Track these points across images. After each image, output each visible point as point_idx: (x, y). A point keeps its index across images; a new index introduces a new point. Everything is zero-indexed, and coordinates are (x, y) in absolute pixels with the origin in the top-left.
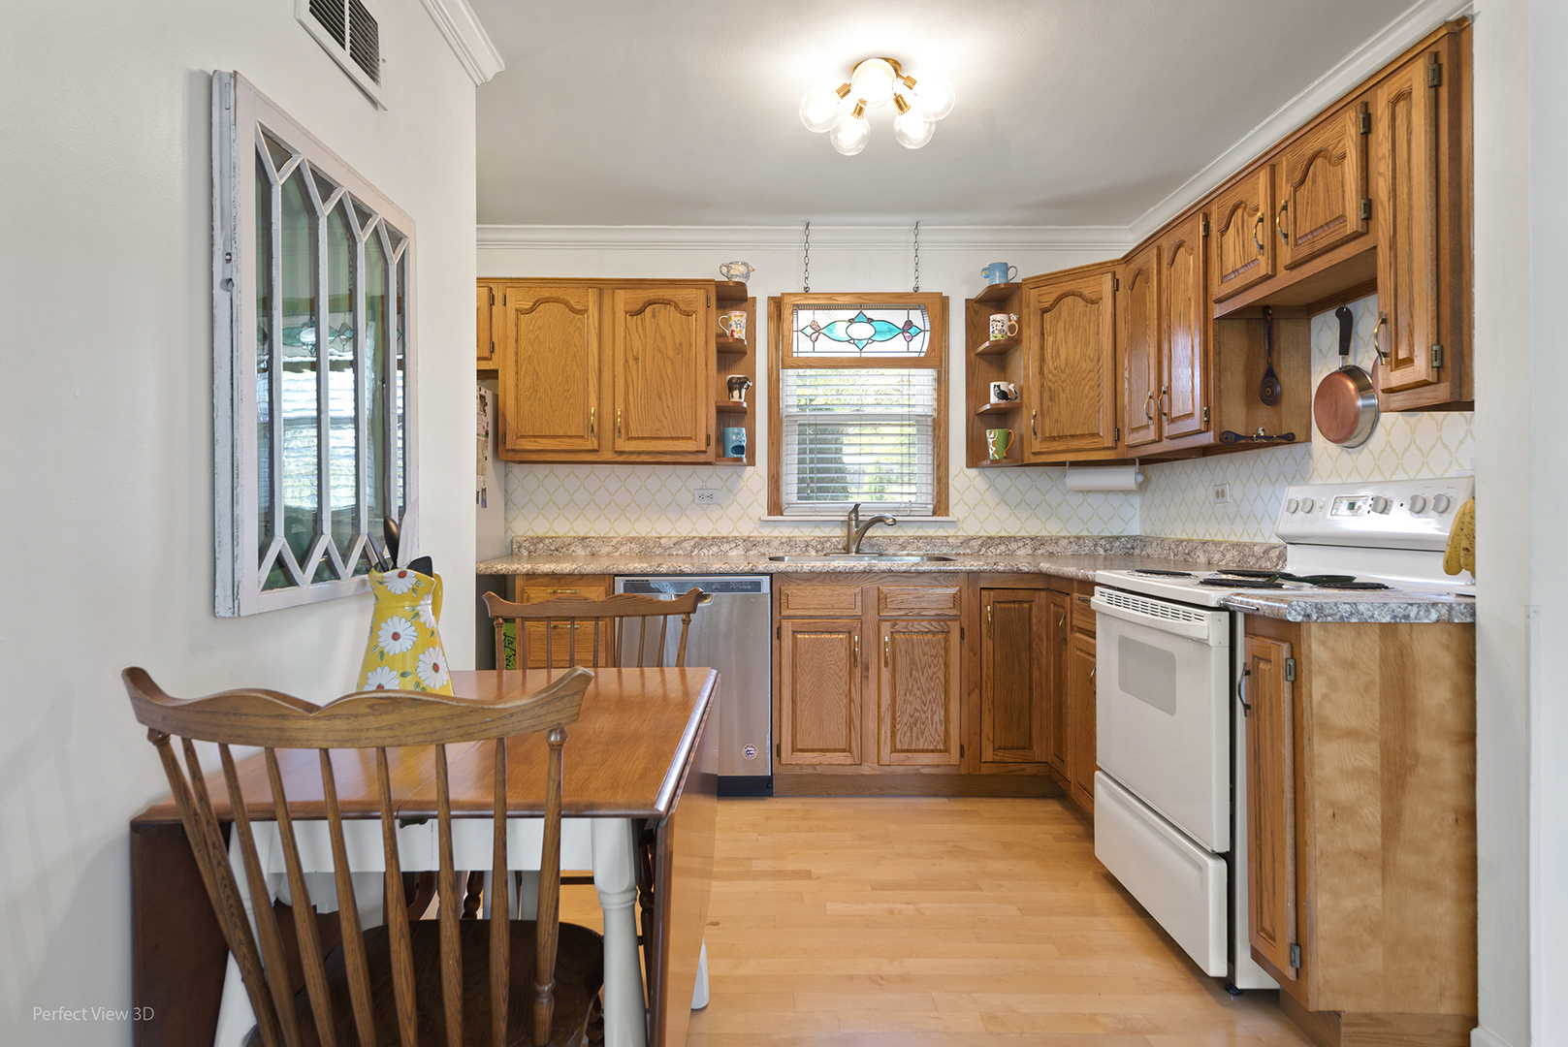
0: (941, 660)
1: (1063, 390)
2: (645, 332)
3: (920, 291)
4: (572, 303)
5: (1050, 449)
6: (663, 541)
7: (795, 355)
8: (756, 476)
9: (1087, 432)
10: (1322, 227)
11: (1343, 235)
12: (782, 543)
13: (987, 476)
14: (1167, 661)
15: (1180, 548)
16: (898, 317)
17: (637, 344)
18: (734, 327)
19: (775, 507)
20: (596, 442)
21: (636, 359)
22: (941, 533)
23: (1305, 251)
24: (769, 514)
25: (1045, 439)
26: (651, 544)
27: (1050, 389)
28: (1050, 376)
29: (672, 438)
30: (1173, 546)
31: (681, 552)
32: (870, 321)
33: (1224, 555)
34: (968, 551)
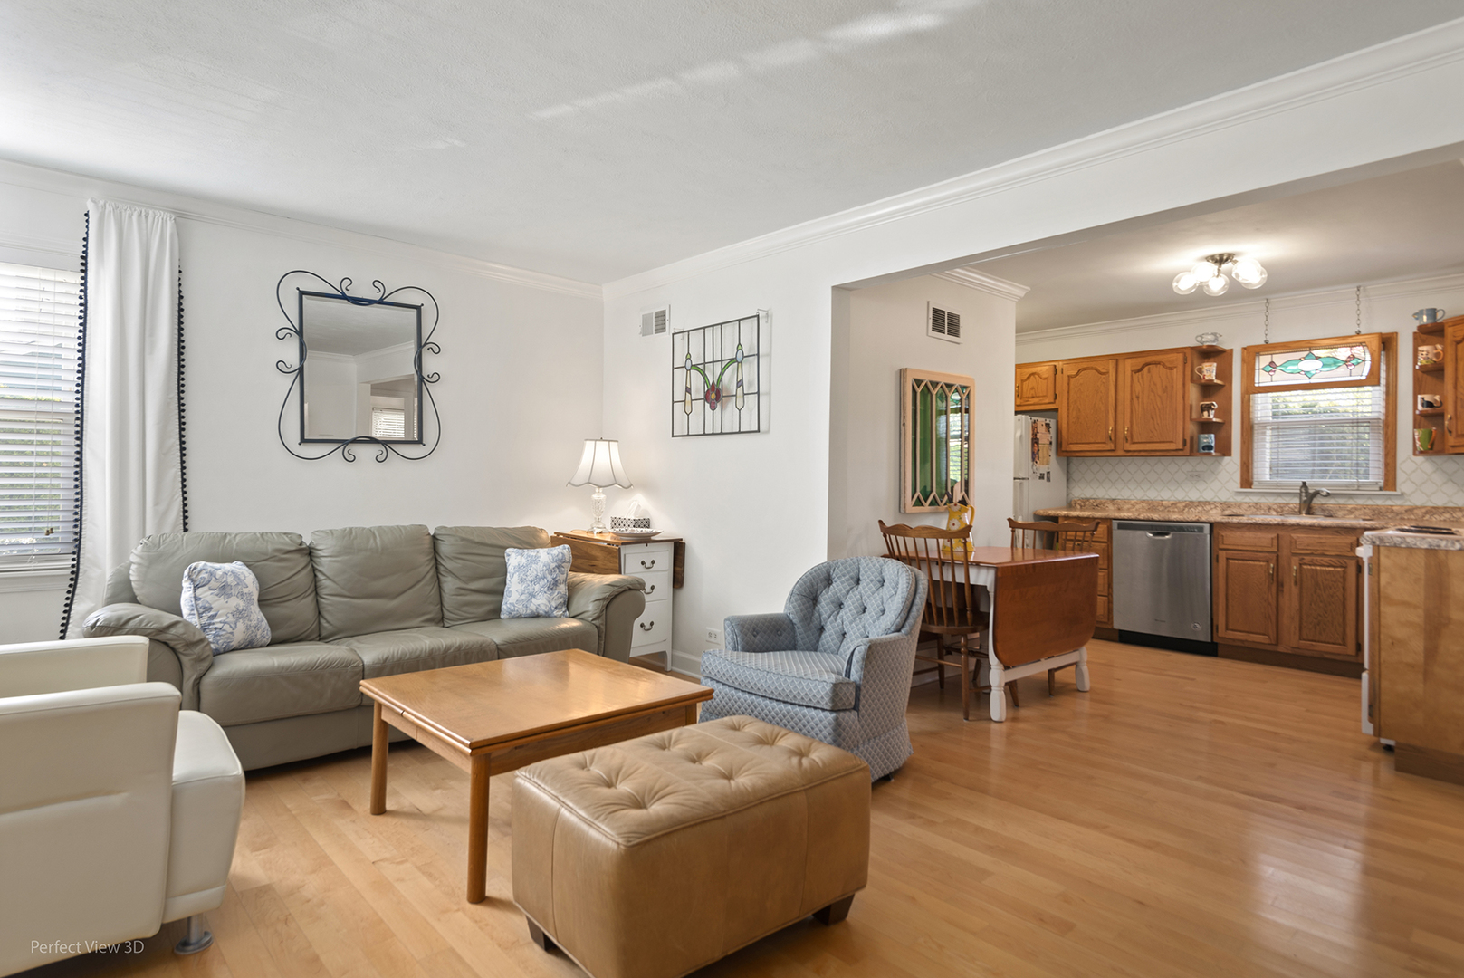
0: (1340, 585)
2: (1143, 381)
3: (1361, 332)
4: (1100, 369)
5: (1460, 444)
6: (1164, 503)
7: (1256, 385)
8: (1232, 464)
12: (1250, 507)
16: (1343, 353)
17: (1138, 388)
18: (1205, 373)
19: (1247, 481)
20: (1113, 446)
21: (1138, 397)
22: (1389, 503)
24: (1242, 487)
25: (1458, 436)
26: (1156, 504)
29: (1160, 442)
32: (1317, 358)
34: (1413, 517)
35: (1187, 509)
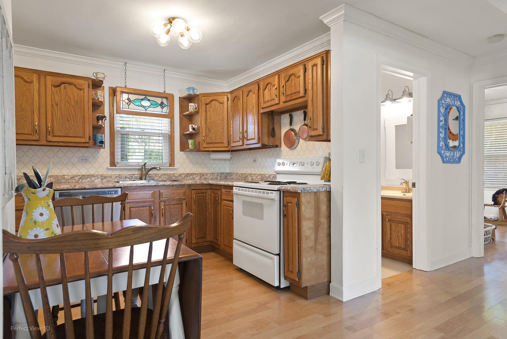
0: (180, 213)
1: (213, 129)
2: (61, 94)
3: (166, 92)
4: (25, 78)
5: (209, 147)
6: (65, 177)
7: (122, 109)
8: (105, 152)
9: (220, 142)
10: (293, 93)
11: (300, 96)
12: (116, 177)
13: (186, 154)
14: (261, 206)
15: (243, 176)
16: (159, 101)
17: (57, 99)
18: (99, 97)
19: (113, 163)
20: (38, 137)
21: (57, 105)
22: (172, 172)
23: (289, 99)
24: (111, 166)
25: (207, 143)
26: (60, 178)
27: (209, 128)
28: (209, 124)
29: (74, 137)
30: (241, 175)
31: (74, 181)
32: (149, 100)
33: (257, 177)
34: (181, 178)
35: (80, 181)
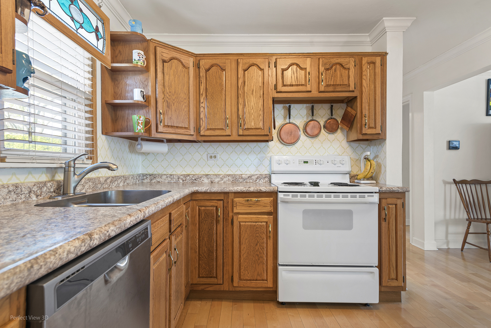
1: (174, 104)
9: (184, 126)
25: (164, 126)
27: (167, 102)
28: (168, 95)
